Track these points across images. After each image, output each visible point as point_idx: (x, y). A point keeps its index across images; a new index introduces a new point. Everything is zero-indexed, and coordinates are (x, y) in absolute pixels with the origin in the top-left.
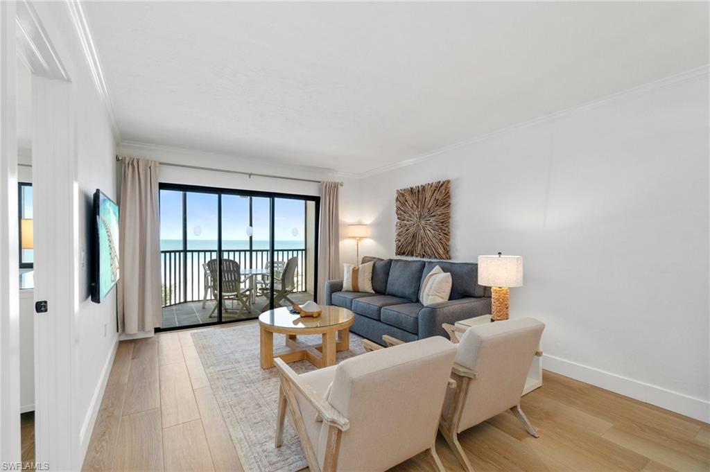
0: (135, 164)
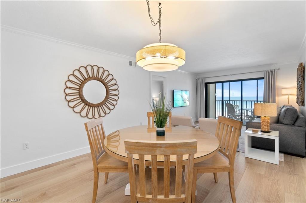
0: (199, 79)
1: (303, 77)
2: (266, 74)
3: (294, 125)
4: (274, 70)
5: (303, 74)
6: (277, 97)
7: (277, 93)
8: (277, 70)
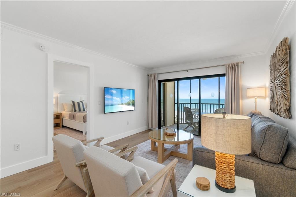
1: (289, 65)
2: (227, 69)
3: (282, 163)
4: (238, 64)
5: (288, 58)
6: (241, 100)
7: (241, 95)
8: (241, 64)
